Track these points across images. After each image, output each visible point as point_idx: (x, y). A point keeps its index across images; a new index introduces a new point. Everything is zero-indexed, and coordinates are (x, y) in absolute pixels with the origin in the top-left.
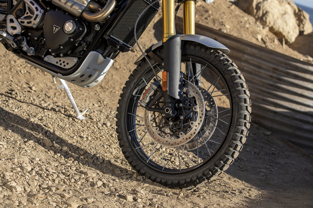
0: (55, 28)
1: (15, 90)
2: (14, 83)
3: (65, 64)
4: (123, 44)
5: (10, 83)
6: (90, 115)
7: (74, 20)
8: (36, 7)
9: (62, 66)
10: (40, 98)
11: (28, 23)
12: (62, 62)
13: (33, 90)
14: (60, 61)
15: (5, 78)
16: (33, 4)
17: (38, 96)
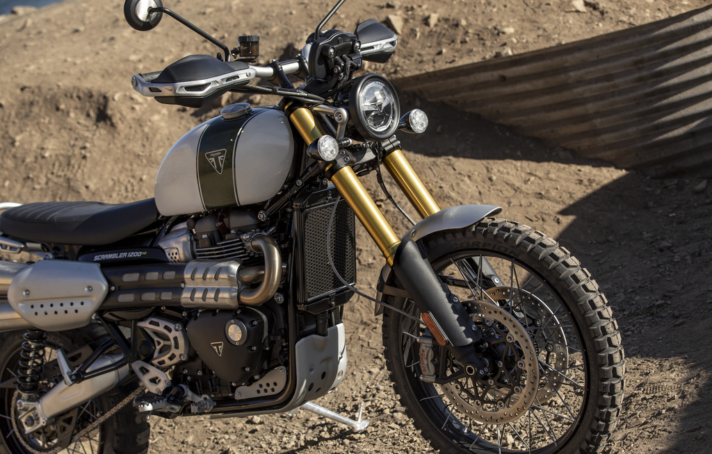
0: (215, 347)
1: (229, 449)
2: (220, 431)
3: (272, 386)
4: (337, 293)
5: (213, 438)
6: (374, 404)
7: (236, 317)
8: (164, 326)
9: (270, 393)
10: (277, 433)
11: (171, 358)
12: (265, 387)
13: (257, 422)
14: (261, 386)
15: (199, 434)
16: (157, 324)
17: (272, 430)
